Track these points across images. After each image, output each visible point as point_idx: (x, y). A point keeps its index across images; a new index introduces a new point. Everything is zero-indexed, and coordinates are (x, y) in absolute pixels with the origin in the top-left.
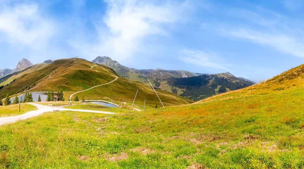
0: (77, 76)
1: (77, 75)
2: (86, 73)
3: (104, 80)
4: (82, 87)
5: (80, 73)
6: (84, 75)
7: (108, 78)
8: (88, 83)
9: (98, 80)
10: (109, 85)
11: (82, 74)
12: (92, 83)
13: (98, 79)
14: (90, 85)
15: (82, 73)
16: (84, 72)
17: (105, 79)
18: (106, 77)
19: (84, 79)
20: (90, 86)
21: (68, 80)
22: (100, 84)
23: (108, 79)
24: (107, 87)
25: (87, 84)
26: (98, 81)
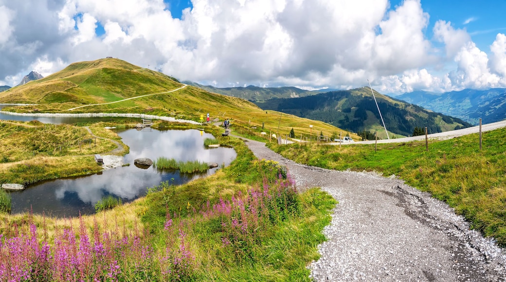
0: (98, 79)
1: (97, 77)
2: (117, 73)
3: (156, 86)
4: (104, 96)
5: (104, 74)
6: (114, 76)
7: (166, 84)
8: (119, 90)
9: (143, 87)
10: (168, 96)
11: (109, 76)
12: (130, 92)
13: (142, 84)
14: (123, 95)
15: (109, 73)
16: (114, 72)
17: (158, 85)
18: (163, 82)
19: (113, 84)
20: (122, 97)
21: (74, 85)
22: (146, 93)
23: (166, 86)
24: (162, 99)
25: (118, 93)
26: (141, 87)
